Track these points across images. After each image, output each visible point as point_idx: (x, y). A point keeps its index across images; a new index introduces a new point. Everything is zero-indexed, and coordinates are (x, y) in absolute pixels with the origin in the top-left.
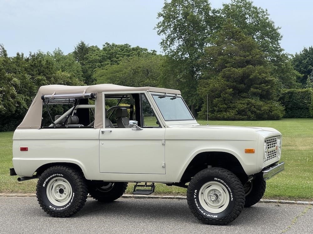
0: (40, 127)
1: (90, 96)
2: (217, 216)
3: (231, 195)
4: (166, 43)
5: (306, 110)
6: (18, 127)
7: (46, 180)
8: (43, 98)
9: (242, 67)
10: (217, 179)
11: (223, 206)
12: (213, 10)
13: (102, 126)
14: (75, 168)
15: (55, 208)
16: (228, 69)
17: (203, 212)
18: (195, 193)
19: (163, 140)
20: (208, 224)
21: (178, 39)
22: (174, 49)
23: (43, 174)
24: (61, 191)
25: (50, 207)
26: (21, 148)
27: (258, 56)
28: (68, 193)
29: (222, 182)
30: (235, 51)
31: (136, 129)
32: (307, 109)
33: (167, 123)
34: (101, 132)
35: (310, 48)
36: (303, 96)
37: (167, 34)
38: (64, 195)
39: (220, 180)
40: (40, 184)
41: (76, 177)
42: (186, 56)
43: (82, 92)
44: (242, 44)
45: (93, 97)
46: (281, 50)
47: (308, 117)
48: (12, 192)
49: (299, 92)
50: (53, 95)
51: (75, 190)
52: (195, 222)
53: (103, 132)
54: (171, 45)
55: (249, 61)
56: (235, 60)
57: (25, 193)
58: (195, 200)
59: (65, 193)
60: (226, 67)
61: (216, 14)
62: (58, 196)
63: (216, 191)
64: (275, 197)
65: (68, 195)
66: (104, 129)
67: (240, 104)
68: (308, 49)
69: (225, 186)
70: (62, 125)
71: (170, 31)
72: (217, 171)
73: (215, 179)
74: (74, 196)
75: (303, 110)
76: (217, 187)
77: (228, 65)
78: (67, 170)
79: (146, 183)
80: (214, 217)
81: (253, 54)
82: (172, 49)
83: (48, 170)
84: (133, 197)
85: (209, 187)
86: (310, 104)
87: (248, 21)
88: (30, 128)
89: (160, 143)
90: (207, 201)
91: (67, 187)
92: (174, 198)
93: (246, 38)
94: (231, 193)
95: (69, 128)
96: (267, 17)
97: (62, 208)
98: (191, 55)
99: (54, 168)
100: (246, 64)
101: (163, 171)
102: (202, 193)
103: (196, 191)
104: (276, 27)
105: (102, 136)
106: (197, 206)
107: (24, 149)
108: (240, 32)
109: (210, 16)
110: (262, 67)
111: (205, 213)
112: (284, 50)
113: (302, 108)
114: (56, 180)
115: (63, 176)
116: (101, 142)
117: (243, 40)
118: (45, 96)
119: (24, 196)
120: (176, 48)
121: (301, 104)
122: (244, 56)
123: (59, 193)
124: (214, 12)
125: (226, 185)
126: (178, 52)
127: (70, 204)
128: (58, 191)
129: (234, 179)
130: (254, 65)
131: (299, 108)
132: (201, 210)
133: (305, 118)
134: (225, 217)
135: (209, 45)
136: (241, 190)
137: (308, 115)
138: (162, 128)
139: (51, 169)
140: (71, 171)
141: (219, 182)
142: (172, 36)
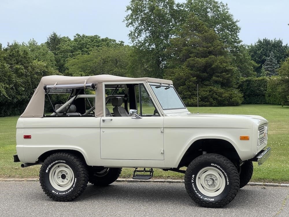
0: (43, 116)
1: (91, 86)
2: (214, 199)
3: (227, 179)
4: (134, 34)
5: (262, 96)
6: (21, 115)
7: (49, 166)
8: (45, 88)
9: (205, 57)
10: (213, 165)
11: (219, 190)
12: (177, 4)
13: (102, 115)
14: (77, 155)
15: (58, 193)
16: (193, 58)
17: (200, 196)
18: (192, 178)
19: (162, 128)
20: (205, 207)
21: (145, 31)
22: (142, 40)
23: (46, 161)
24: (63, 177)
25: (53, 191)
26: (24, 136)
27: (219, 47)
28: (70, 178)
29: (219, 167)
30: (199, 42)
31: (135, 117)
32: (264, 95)
33: (165, 112)
34: (101, 120)
35: (264, 40)
36: (259, 84)
37: (135, 26)
38: (66, 180)
39: (216, 165)
40: (43, 170)
41: (78, 163)
42: (153, 47)
43: (83, 83)
44: (205, 36)
45: (94, 87)
46: (240, 42)
47: (264, 104)
48: (9, 177)
49: (256, 80)
50: (55, 86)
51: (76, 175)
52: (191, 205)
53: (104, 121)
54: (139, 37)
55: (211, 52)
56: (198, 50)
57: (22, 178)
58: (193, 184)
59: (67, 178)
60: (190, 57)
61: (180, 8)
62: (60, 181)
63: (212, 175)
64: (260, 180)
65: (70, 181)
66: (105, 118)
67: (203, 92)
68: (262, 41)
69: (221, 171)
70: (64, 114)
71: (137, 24)
72: (214, 157)
73: (212, 164)
74: (76, 181)
75: (259, 97)
76: (213, 172)
77: (192, 55)
78: (69, 156)
79: (145, 169)
80: (211, 200)
81: (215, 46)
82: (140, 40)
83: (51, 156)
84: (126, 181)
85: (206, 172)
86: (266, 91)
87: (209, 15)
88: (33, 117)
89: (159, 131)
90: (204, 185)
91: (70, 172)
92: (165, 182)
93: (208, 30)
94: (227, 178)
95: (71, 116)
96: (228, 11)
97: (65, 193)
98: (157, 46)
99: (56, 154)
100: (208, 55)
101: (161, 157)
102: (199, 178)
103: (193, 176)
104: (235, 20)
105: (103, 125)
106: (195, 190)
107: (27, 137)
108: (202, 25)
109: (174, 9)
110: (223, 57)
111: (202, 197)
112: (242, 41)
113: (259, 95)
114: (59, 166)
115: (65, 162)
116: (102, 130)
117: (206, 32)
118: (47, 86)
119: (21, 181)
120: (143, 39)
121: (258, 91)
122: (207, 47)
123: (61, 179)
124: (178, 5)
125: (223, 170)
126: (145, 43)
127: (72, 189)
128: (60, 176)
129: (230, 165)
130: (216, 55)
131: (256, 95)
132: (198, 194)
133: (261, 104)
134: (221, 200)
135: (173, 37)
136: (237, 175)
137: (264, 102)
138: (160, 116)
139: (54, 155)
140: (73, 158)
141: (216, 167)
142: (140, 28)
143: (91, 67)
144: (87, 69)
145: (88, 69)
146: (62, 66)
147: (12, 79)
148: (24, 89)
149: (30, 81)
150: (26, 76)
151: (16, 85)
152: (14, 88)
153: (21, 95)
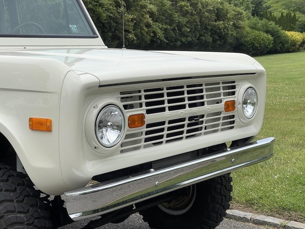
143: (296, 4)
144: (292, 7)
145: (293, 5)
146: (259, 4)
147: (173, 18)
148: (189, 30)
149: (198, 20)
150: (192, 14)
151: (180, 26)
152: (176, 28)
153: (187, 36)
